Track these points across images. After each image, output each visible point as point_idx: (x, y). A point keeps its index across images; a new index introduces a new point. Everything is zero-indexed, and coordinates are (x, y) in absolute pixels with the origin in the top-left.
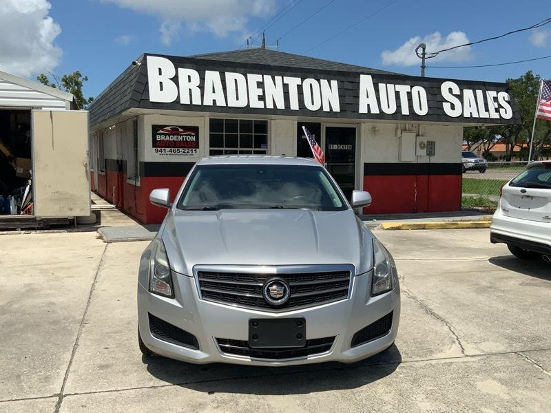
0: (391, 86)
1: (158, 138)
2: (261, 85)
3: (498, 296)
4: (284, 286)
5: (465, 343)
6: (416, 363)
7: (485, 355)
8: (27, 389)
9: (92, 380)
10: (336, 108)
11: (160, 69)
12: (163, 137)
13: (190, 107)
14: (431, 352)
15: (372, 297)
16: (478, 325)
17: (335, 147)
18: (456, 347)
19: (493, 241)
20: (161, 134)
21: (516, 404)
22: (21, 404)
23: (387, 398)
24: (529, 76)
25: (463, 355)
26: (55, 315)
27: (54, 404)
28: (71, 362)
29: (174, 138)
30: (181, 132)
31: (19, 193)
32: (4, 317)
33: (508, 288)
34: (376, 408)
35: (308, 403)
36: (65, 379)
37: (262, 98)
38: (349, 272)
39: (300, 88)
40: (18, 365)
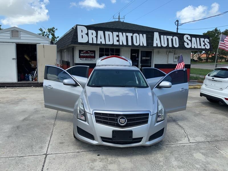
0: (165, 37)
1: (81, 55)
2: (118, 36)
3: (202, 118)
4: (125, 119)
5: (190, 137)
6: (172, 145)
7: (197, 142)
8: (35, 151)
9: (57, 149)
10: (145, 45)
11: (82, 30)
12: (83, 54)
13: (93, 44)
14: (178, 141)
15: (157, 123)
16: (195, 129)
17: (144, 58)
18: (186, 139)
19: (201, 96)
20: (82, 53)
21: (208, 163)
22: (33, 157)
23: (161, 159)
24: (216, 30)
25: (189, 142)
26: (45, 121)
27: (44, 158)
28: (50, 141)
29: (87, 55)
30: (89, 53)
31: (33, 73)
32: (27, 122)
33: (206, 114)
34: (157, 163)
35: (133, 161)
36: (48, 148)
37: (118, 41)
38: (149, 114)
39: (132, 37)
40: (32, 142)
